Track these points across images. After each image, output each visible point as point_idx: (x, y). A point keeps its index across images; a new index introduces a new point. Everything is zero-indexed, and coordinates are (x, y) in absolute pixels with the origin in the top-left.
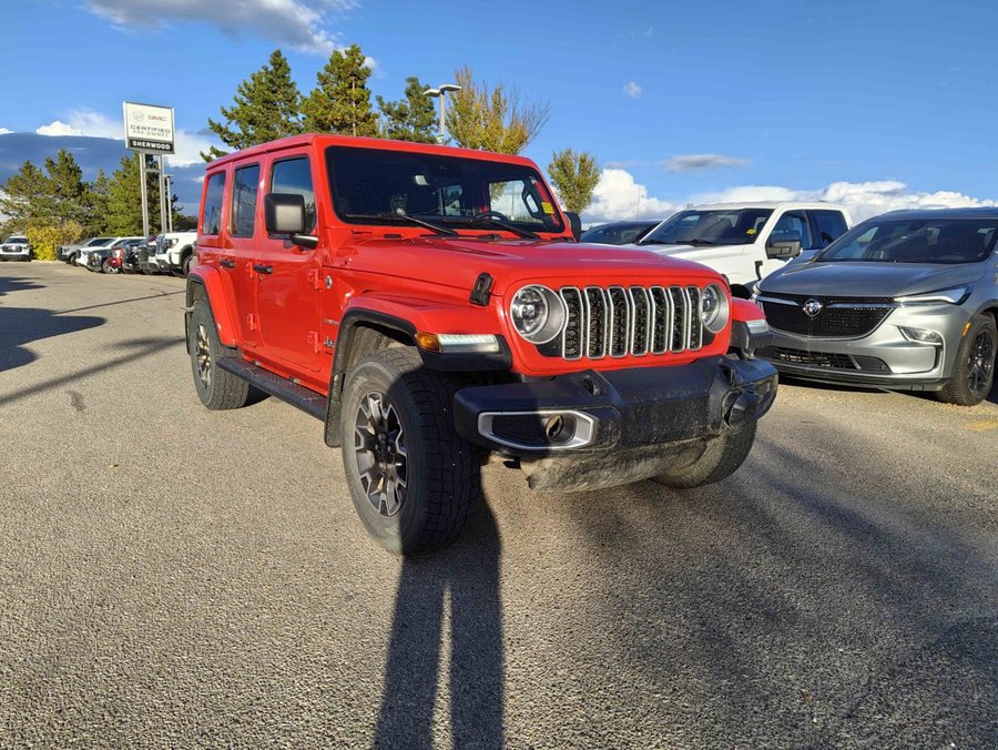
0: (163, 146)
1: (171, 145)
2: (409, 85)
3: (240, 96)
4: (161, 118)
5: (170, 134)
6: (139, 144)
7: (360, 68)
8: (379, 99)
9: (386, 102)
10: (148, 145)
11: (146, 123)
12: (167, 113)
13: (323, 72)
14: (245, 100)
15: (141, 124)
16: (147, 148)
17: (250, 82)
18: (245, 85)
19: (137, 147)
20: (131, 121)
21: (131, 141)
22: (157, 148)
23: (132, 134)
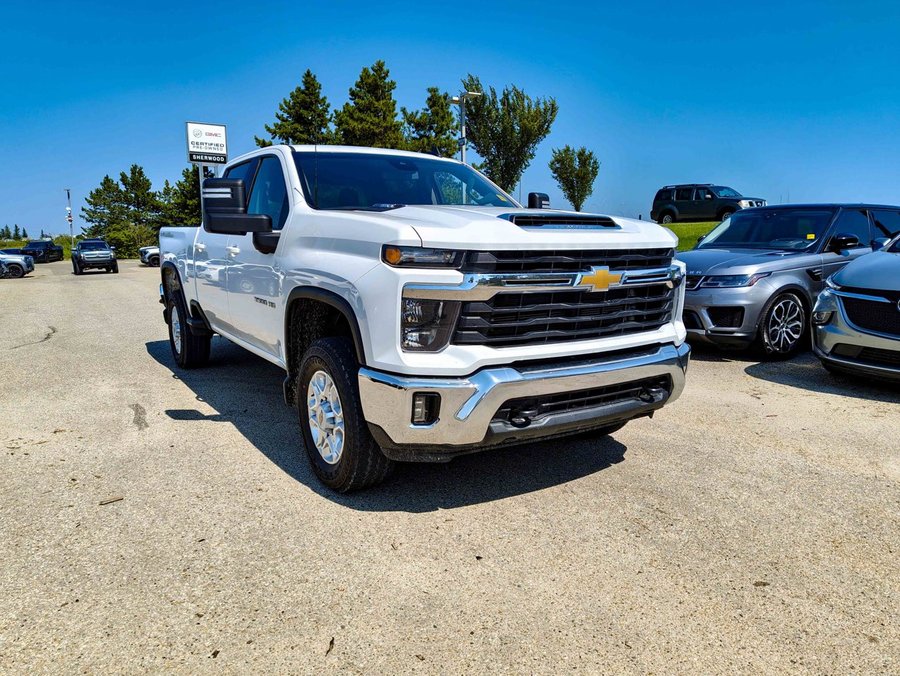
0: (218, 159)
1: (225, 158)
2: (429, 95)
3: (280, 113)
4: (216, 135)
5: (224, 148)
6: (198, 157)
7: (386, 81)
8: (404, 110)
9: (409, 112)
10: (206, 157)
11: (204, 139)
12: (221, 130)
13: (354, 88)
14: (285, 115)
15: (199, 140)
16: (208, 161)
17: (288, 99)
18: (285, 102)
19: (197, 160)
20: (192, 138)
21: (191, 156)
22: (212, 161)
23: (192, 149)
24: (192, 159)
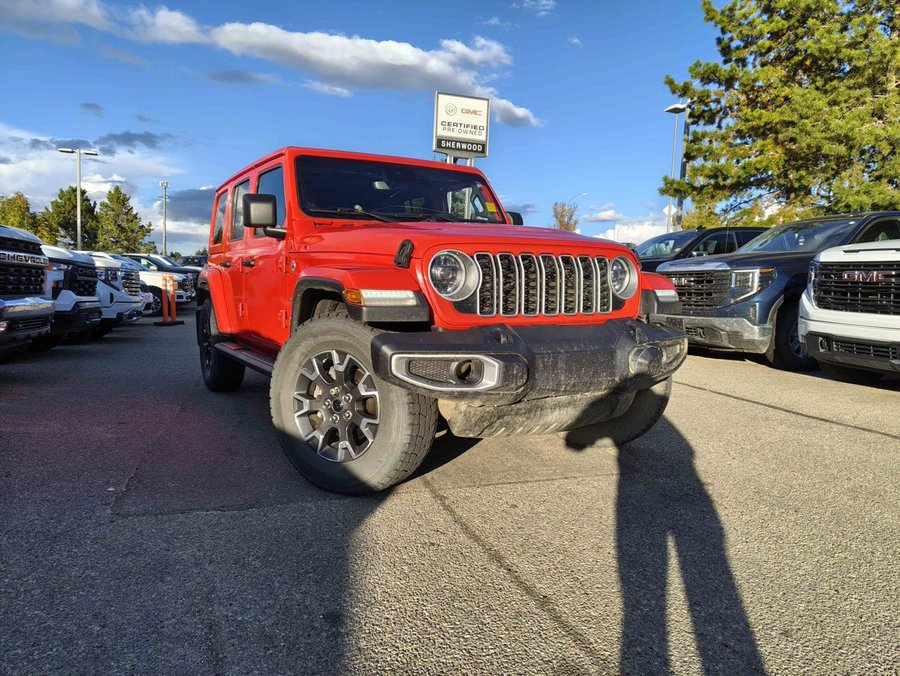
0: (474, 148)
1: (484, 146)
4: (475, 112)
5: (484, 132)
6: (449, 144)
10: (458, 145)
11: (458, 118)
12: (482, 106)
15: (453, 120)
16: (456, 149)
19: (446, 148)
20: (442, 116)
21: (439, 141)
22: (467, 150)
23: (442, 132)
24: (439, 145)
